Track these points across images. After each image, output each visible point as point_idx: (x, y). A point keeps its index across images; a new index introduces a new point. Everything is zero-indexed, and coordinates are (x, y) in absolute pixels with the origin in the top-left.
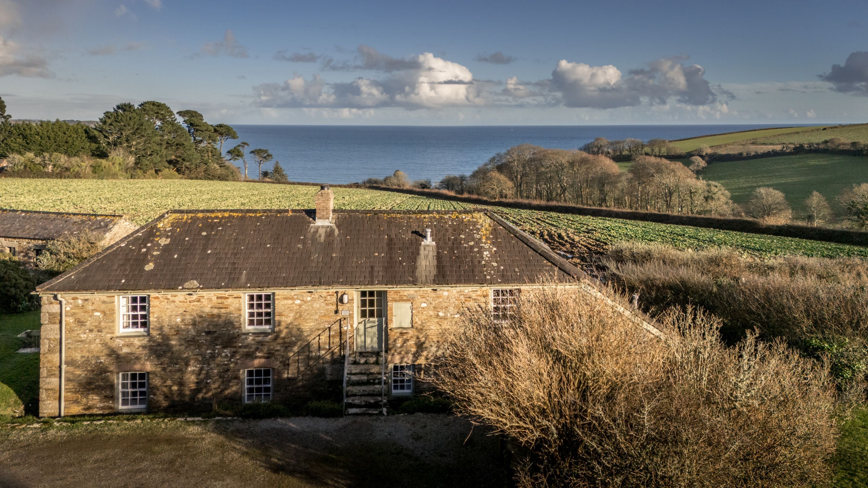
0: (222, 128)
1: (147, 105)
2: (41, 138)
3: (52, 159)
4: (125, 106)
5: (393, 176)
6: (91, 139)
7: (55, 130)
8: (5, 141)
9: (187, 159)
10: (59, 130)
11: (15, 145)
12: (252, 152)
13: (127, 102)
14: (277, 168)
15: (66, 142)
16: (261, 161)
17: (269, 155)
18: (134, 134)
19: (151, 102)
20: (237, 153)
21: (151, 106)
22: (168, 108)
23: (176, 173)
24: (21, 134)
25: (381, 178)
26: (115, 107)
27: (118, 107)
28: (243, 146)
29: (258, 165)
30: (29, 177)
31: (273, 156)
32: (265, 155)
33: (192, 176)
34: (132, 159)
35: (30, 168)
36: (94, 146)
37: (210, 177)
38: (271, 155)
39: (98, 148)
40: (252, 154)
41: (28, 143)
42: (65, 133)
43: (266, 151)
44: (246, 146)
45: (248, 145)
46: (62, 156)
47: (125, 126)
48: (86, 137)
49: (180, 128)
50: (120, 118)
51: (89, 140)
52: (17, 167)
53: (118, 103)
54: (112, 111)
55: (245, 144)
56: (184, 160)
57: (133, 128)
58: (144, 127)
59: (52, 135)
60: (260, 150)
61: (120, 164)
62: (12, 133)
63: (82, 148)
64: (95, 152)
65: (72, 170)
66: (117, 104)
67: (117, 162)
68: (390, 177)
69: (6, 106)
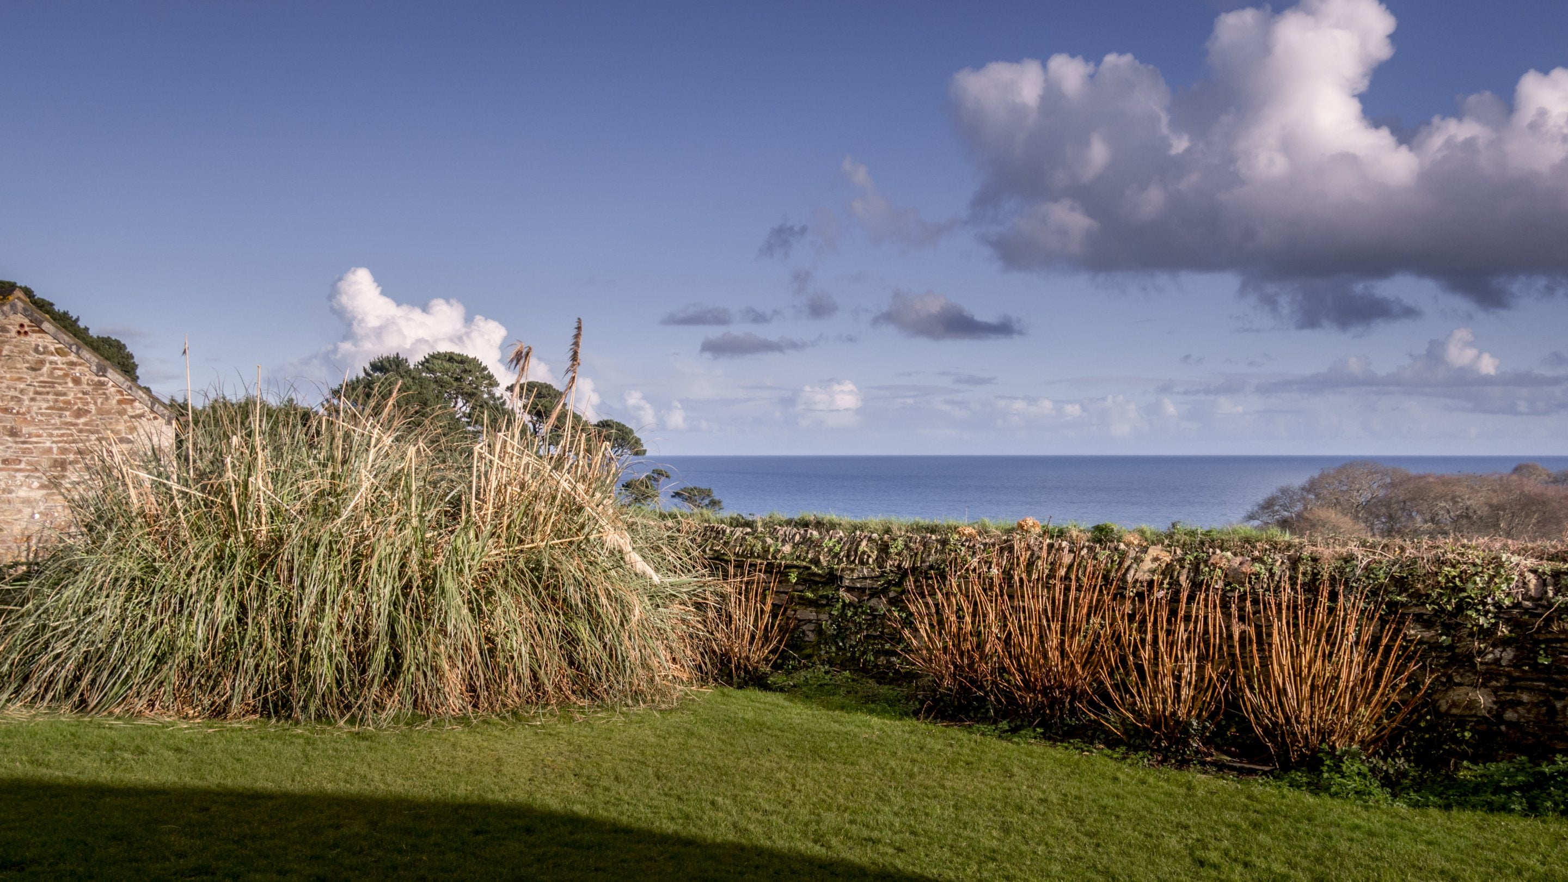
1: (436, 361)
4: (389, 362)
12: (677, 495)
13: (392, 355)
17: (713, 503)
19: (445, 355)
21: (447, 364)
22: (485, 368)
26: (368, 367)
27: (375, 367)
31: (723, 504)
32: (706, 501)
38: (719, 502)
43: (706, 493)
53: (373, 358)
54: (362, 375)
55: (660, 473)
60: (694, 489)
66: (372, 360)
69: (137, 366)
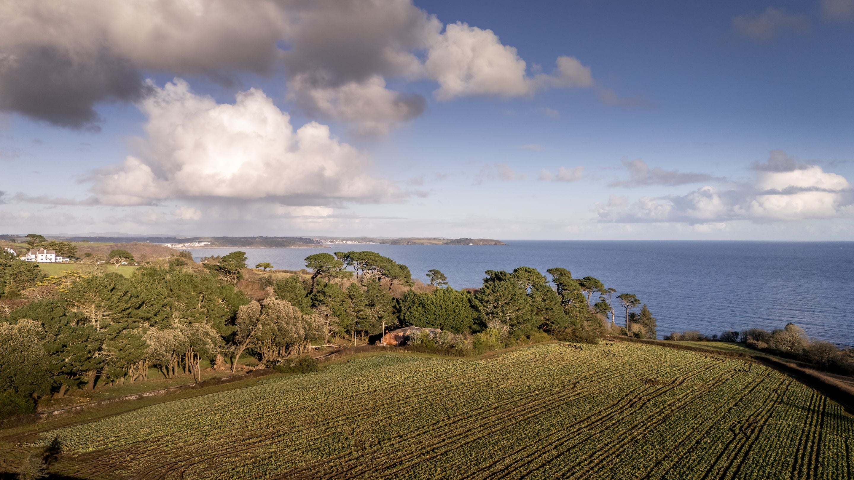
0: (590, 282)
1: (520, 271)
2: (435, 307)
3: (442, 337)
4: (501, 273)
5: (784, 329)
6: (473, 308)
7: (445, 300)
8: (410, 309)
9: (555, 322)
10: (449, 300)
11: (417, 313)
12: (619, 297)
14: (645, 311)
15: (454, 311)
16: (628, 306)
17: (636, 300)
18: (508, 304)
20: (604, 307)
21: (524, 272)
23: (545, 334)
24: (421, 303)
25: (768, 330)
28: (610, 292)
29: (625, 309)
30: (425, 352)
32: (633, 300)
33: (561, 337)
34: (506, 328)
35: (425, 343)
36: (476, 314)
37: (577, 339)
38: (639, 300)
39: (479, 317)
40: (618, 299)
41: (425, 312)
42: (453, 303)
43: (633, 297)
44: (613, 292)
45: (615, 291)
46: (450, 333)
47: (500, 296)
48: (470, 306)
49: (549, 290)
50: (496, 288)
51: (472, 309)
52: (417, 342)
53: (494, 271)
55: (612, 290)
56: (552, 323)
57: (507, 298)
58: (517, 297)
59: (444, 306)
60: (627, 295)
61: (496, 336)
62: (415, 302)
63: (466, 317)
64: (476, 321)
65: (457, 347)
67: (494, 334)
68: (780, 331)
